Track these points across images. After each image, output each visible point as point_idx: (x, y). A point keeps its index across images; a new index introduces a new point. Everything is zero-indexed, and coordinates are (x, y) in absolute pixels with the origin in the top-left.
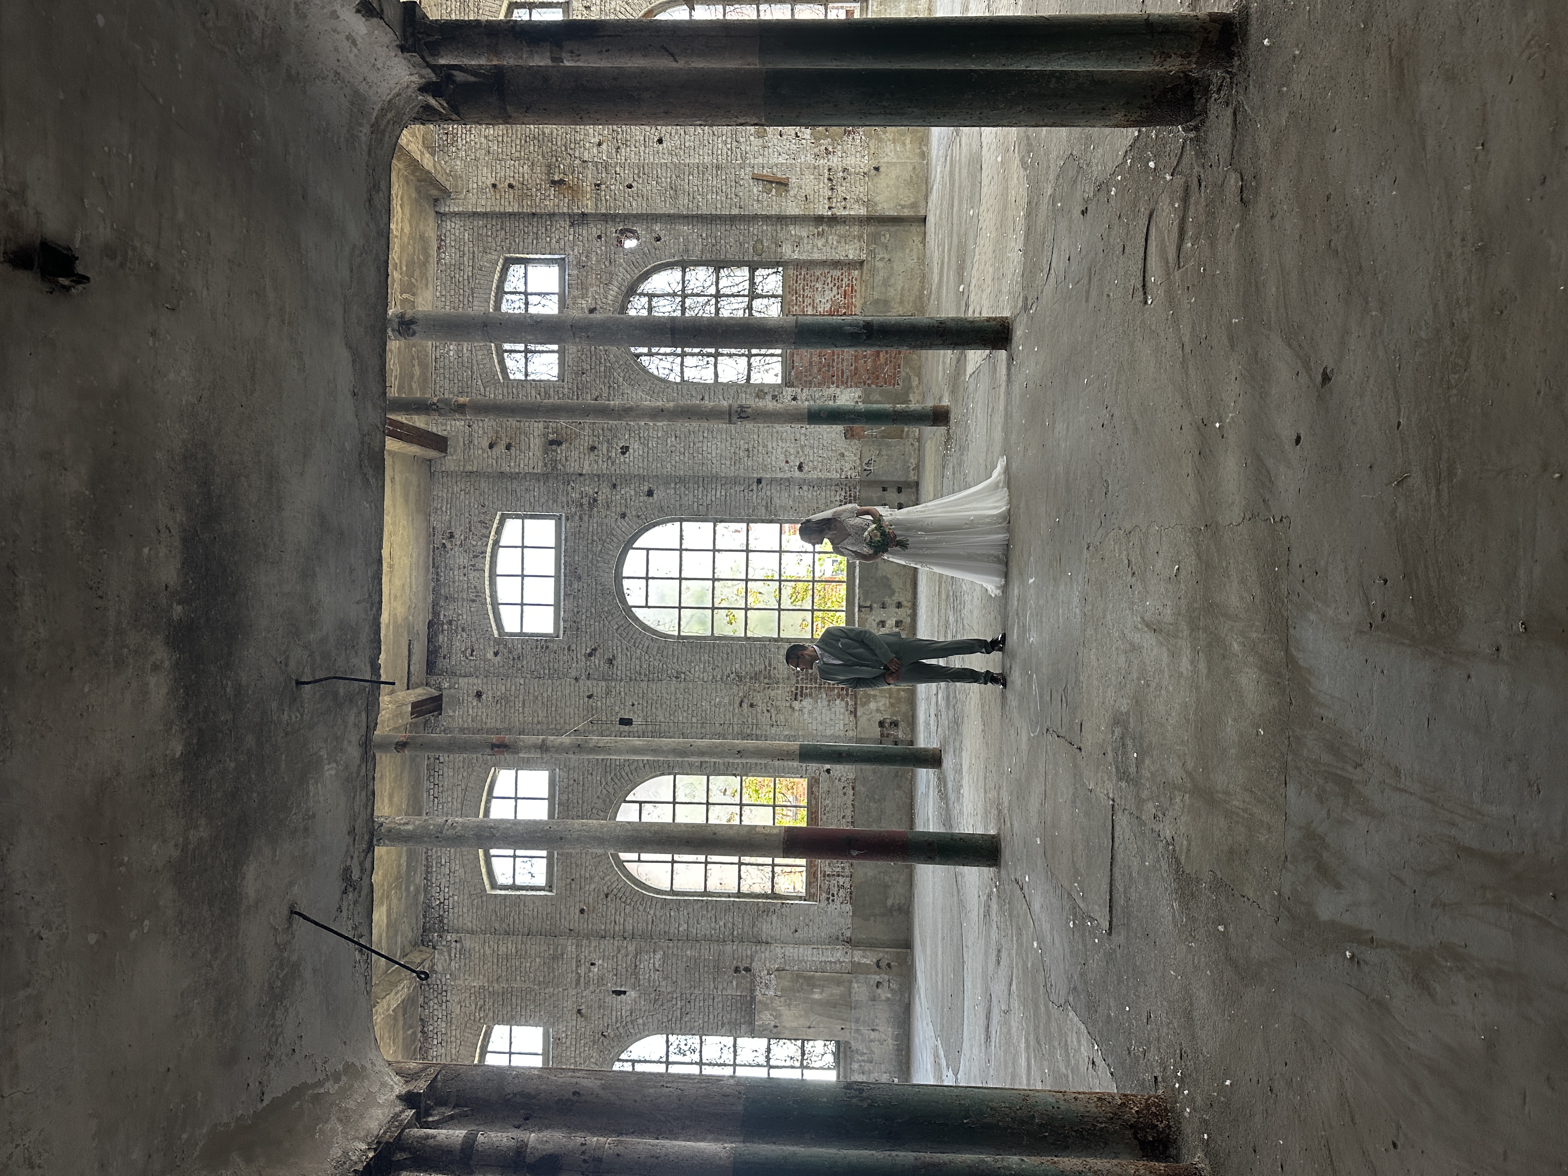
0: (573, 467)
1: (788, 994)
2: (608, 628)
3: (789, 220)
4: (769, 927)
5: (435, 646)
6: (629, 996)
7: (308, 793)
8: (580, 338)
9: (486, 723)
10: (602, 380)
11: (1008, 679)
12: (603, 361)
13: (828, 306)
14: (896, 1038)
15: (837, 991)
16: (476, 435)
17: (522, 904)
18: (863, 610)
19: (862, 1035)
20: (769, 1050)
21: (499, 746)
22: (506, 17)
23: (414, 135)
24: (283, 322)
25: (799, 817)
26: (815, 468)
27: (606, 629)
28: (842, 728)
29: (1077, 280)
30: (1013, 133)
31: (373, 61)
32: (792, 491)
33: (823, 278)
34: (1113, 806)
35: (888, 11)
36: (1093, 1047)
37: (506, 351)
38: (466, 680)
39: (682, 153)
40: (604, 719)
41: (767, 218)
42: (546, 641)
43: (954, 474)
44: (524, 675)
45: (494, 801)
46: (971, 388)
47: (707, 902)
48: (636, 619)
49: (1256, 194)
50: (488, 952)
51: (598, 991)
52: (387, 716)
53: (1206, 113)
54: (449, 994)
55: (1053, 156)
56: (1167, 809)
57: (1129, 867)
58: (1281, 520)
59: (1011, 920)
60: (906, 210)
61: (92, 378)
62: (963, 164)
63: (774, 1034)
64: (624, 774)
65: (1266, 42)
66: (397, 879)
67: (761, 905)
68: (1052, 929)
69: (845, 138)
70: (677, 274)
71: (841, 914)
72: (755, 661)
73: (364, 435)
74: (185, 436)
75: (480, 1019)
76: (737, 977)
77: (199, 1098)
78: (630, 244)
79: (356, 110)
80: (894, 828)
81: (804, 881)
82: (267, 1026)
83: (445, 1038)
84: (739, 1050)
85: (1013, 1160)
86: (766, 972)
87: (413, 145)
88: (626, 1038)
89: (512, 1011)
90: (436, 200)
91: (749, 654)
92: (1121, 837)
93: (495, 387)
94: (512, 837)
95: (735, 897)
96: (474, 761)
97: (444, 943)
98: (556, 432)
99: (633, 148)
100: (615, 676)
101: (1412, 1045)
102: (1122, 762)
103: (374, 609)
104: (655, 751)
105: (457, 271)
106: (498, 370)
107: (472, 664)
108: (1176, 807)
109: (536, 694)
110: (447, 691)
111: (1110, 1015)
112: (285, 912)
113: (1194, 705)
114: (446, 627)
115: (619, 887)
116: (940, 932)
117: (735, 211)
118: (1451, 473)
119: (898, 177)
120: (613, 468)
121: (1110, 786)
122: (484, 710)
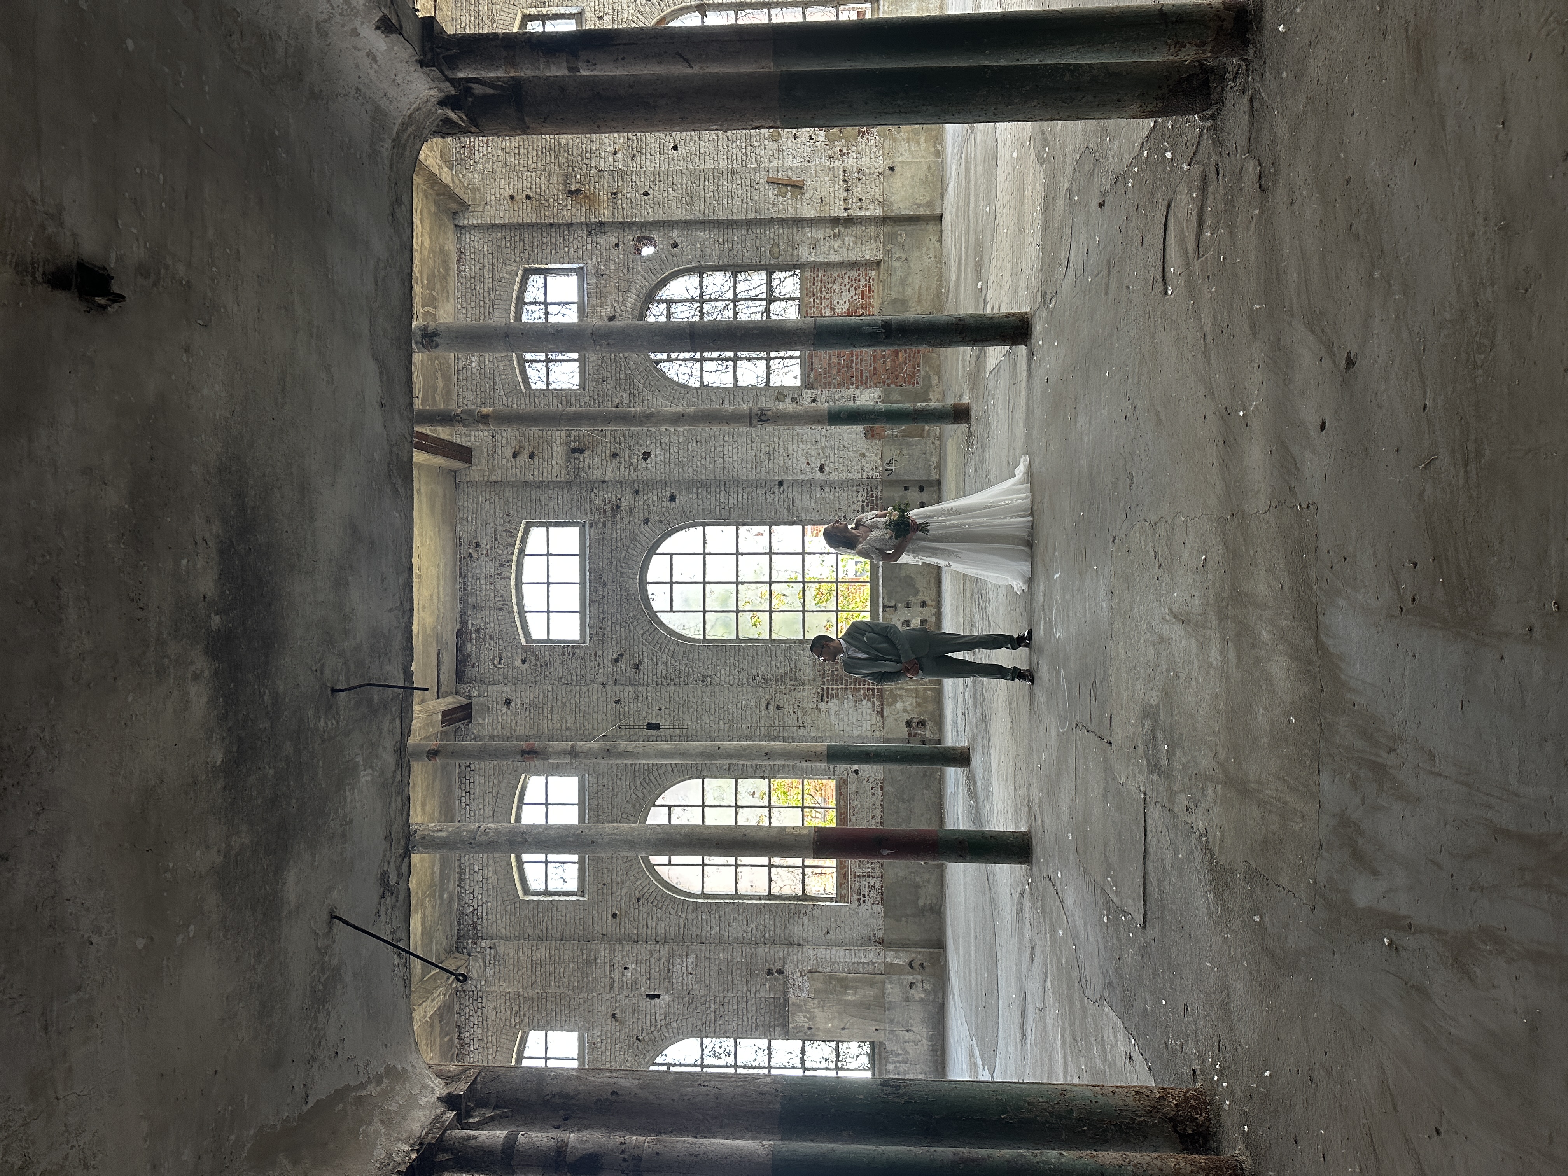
0: (596, 474)
1: (822, 996)
2: (634, 634)
3: (805, 222)
4: (800, 929)
5: (464, 655)
6: (663, 1000)
7: (345, 799)
8: (601, 345)
9: (515, 731)
10: (622, 387)
11: (1036, 676)
12: (623, 368)
13: (846, 307)
14: (931, 1038)
15: (870, 992)
16: (500, 445)
17: (555, 909)
18: (888, 609)
19: (897, 1036)
20: (803, 1052)
21: (528, 753)
22: (520, 28)
23: (431, 149)
24: (311, 335)
25: (828, 818)
26: (836, 470)
27: (631, 635)
28: (869, 728)
29: (1096, 272)
30: (1028, 127)
31: (393, 76)
32: (814, 493)
33: (840, 280)
34: (1145, 799)
35: (900, 11)
36: (1130, 1042)
37: (528, 361)
38: (495, 688)
39: (697, 159)
40: (632, 723)
41: (783, 221)
42: (573, 647)
43: (976, 471)
44: (552, 682)
45: (525, 807)
46: (992, 384)
47: (739, 905)
48: (661, 624)
49: (1275, 181)
50: (522, 958)
51: (631, 995)
52: (418, 725)
53: (1223, 101)
54: (484, 1000)
55: (1069, 149)
56: (1199, 800)
57: (1163, 860)
58: (1308, 507)
59: (1044, 917)
60: (921, 209)
61: (129, 395)
62: (978, 161)
63: (808, 1036)
64: (652, 778)
65: (1281, 28)
66: (431, 887)
67: (792, 907)
68: (1086, 925)
69: (860, 139)
70: (695, 279)
71: (872, 916)
72: (781, 663)
73: (392, 446)
74: (219, 450)
75: (516, 1025)
76: (770, 979)
77: (246, 1100)
78: (648, 251)
79: (377, 126)
80: (924, 827)
81: (835, 882)
82: (310, 1029)
83: (481, 1044)
84: (773, 1053)
85: (1052, 1155)
86: (798, 974)
87: (431, 159)
88: (660, 1042)
89: (547, 1016)
90: (455, 213)
91: (774, 657)
92: (1154, 830)
93: (517, 398)
94: (544, 842)
95: (765, 899)
96: (505, 768)
97: (478, 950)
98: (578, 441)
99: (649, 156)
100: (641, 681)
101: (1452, 1030)
102: (1153, 755)
103: (406, 618)
104: (683, 755)
105: (477, 283)
106: (520, 380)
107: (501, 671)
108: (1209, 798)
109: (564, 700)
110: (476, 699)
111: (1146, 1009)
112: (326, 916)
113: (1225, 696)
114: (474, 636)
115: (651, 891)
116: (973, 930)
117: (751, 216)
118: (1479, 454)
119: (913, 177)
120: (635, 475)
121: (1141, 779)
122: (513, 717)
